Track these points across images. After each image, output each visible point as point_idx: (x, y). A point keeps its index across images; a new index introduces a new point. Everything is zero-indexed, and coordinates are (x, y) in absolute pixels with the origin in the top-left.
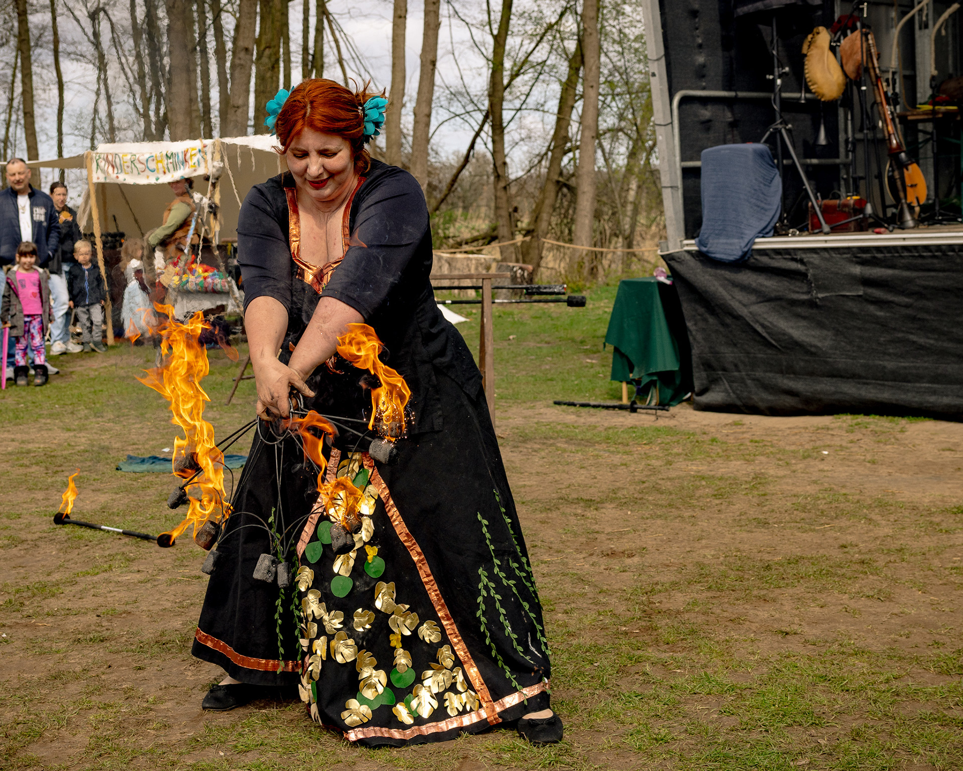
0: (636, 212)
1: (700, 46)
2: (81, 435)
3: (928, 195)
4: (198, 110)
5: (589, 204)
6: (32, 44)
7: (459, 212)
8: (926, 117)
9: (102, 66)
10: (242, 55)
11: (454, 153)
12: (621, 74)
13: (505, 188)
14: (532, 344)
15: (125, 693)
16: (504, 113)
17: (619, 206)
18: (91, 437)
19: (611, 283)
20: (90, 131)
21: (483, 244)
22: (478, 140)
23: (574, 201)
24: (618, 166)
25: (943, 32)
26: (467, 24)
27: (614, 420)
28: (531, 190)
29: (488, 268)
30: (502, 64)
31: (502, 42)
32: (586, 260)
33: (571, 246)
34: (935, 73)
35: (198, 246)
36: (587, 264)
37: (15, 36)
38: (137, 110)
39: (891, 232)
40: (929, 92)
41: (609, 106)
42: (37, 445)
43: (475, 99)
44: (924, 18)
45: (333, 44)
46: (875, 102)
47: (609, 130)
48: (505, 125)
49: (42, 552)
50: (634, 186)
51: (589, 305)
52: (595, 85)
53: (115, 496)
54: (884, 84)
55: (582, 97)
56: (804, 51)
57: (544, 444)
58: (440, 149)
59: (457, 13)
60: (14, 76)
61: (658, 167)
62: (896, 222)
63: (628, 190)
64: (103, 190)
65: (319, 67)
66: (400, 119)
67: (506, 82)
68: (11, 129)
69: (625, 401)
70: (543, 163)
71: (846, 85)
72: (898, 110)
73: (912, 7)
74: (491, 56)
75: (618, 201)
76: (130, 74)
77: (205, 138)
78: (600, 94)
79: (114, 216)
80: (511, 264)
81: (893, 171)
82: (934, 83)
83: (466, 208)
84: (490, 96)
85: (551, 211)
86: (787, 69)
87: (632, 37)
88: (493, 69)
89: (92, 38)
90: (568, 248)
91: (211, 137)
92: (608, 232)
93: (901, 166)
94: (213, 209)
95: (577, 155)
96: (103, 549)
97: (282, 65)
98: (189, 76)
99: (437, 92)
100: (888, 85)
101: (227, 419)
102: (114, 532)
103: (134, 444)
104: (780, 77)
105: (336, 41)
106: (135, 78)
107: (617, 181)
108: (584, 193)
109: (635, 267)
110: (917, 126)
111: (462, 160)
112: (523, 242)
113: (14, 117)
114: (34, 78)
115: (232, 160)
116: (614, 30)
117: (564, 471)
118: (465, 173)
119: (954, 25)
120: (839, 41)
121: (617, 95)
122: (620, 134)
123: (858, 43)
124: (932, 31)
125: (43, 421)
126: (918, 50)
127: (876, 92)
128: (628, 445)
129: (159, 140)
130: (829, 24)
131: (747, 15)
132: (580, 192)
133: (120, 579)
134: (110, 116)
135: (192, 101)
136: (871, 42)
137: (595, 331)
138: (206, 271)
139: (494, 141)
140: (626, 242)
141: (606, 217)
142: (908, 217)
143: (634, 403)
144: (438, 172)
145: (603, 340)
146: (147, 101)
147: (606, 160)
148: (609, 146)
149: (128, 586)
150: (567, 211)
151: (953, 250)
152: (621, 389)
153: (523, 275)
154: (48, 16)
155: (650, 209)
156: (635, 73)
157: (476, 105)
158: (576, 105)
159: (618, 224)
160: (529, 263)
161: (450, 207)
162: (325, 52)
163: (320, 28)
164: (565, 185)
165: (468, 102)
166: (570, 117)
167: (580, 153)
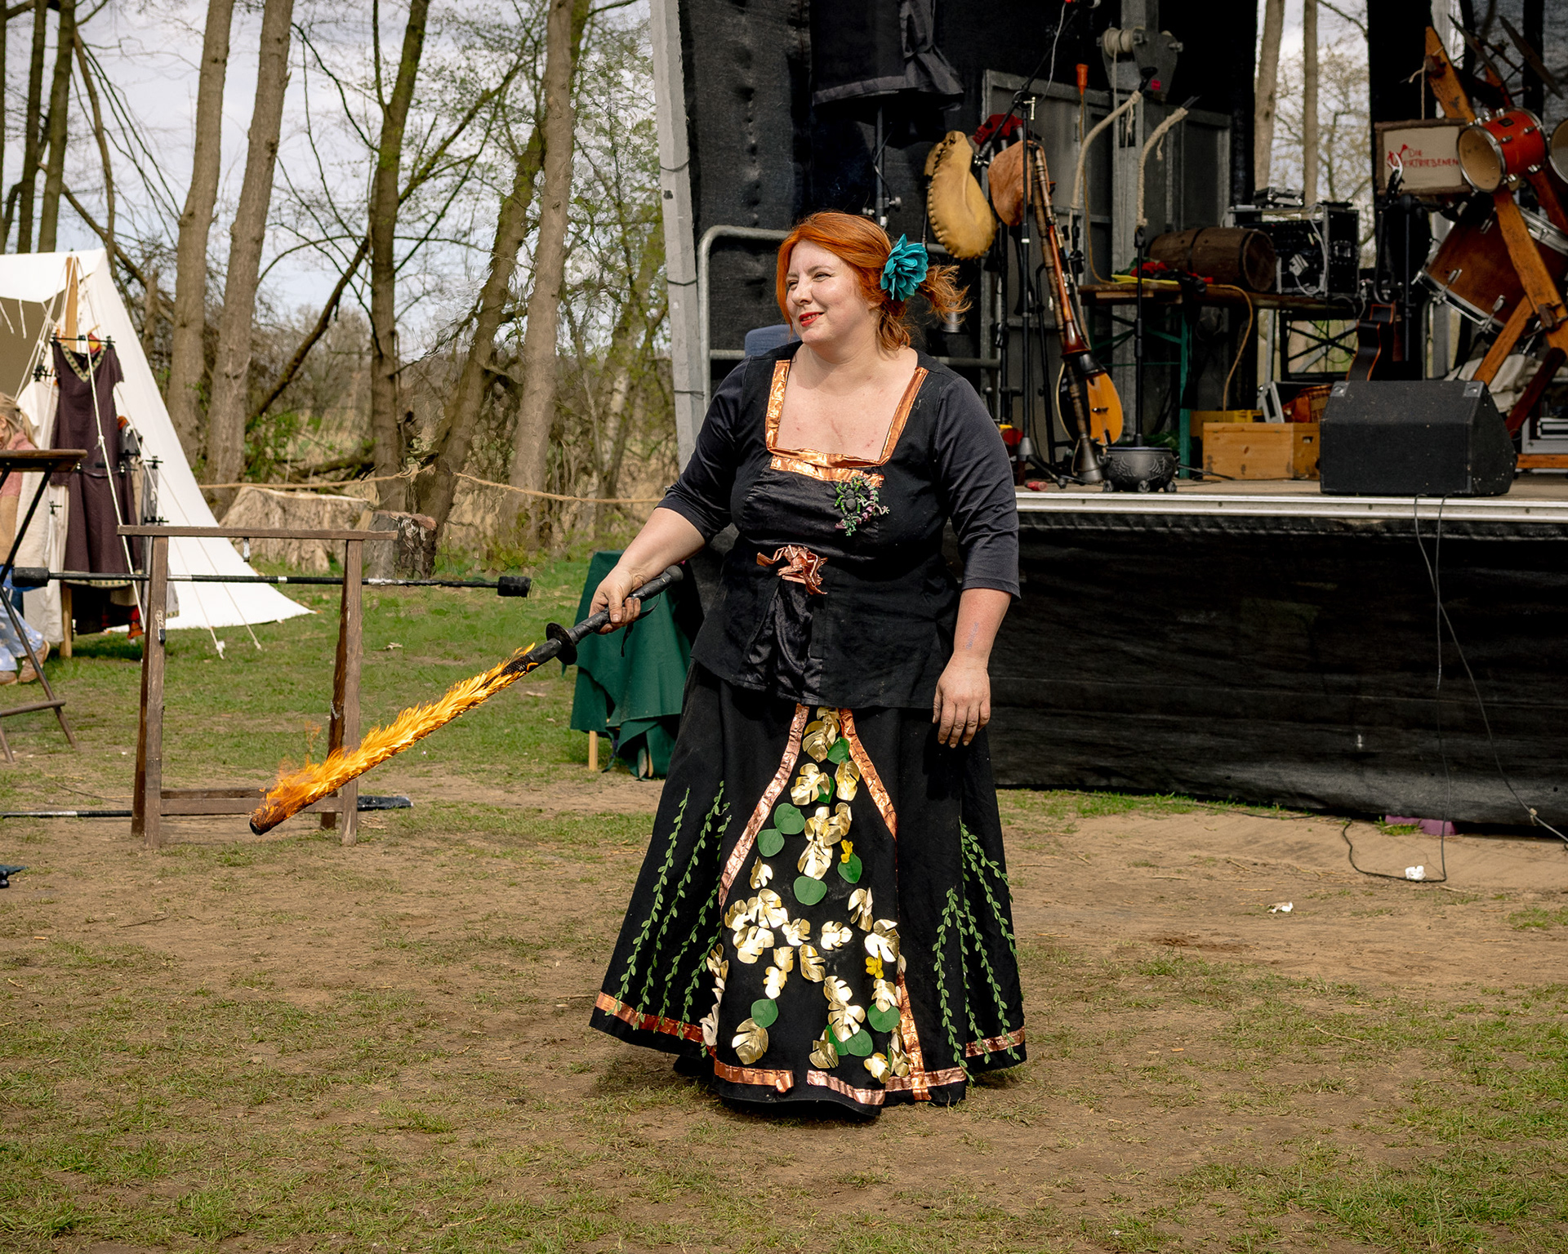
0: (624, 430)
1: (753, 150)
3: (1125, 428)
5: (541, 412)
7: (305, 416)
8: (1126, 296)
11: (299, 311)
12: (607, 189)
13: (391, 378)
14: (428, 660)
16: (397, 243)
17: (594, 419)
19: (575, 554)
21: (346, 478)
22: (348, 289)
23: (516, 405)
24: (596, 348)
25: (1159, 154)
26: (337, 81)
27: (573, 800)
28: (438, 383)
29: (355, 520)
30: (398, 158)
31: (398, 119)
32: (532, 513)
33: (510, 487)
34: (1144, 222)
39: (1062, 487)
40: (1134, 254)
43: (345, 216)
44: (1129, 130)
45: (86, 101)
46: (1043, 266)
47: (587, 284)
48: (396, 265)
50: (621, 384)
51: (536, 594)
52: (561, 203)
54: (1060, 236)
55: (536, 224)
56: (929, 171)
57: (445, 840)
58: (274, 303)
59: (319, 60)
61: (666, 355)
62: (1069, 471)
63: (610, 393)
65: (58, 139)
66: (206, 243)
67: (401, 188)
69: (593, 767)
70: (462, 336)
71: (996, 233)
72: (1081, 282)
73: (1111, 109)
74: (377, 144)
75: (593, 412)
78: (571, 220)
80: (398, 515)
81: (1069, 384)
82: (1141, 239)
83: (318, 411)
84: (371, 211)
85: (473, 422)
86: (898, 200)
87: (629, 125)
88: (379, 164)
90: (501, 491)
92: (574, 469)
93: (1083, 377)
95: (524, 326)
99: (277, 197)
100: (1066, 238)
104: (885, 212)
105: (92, 94)
107: (593, 374)
108: (534, 393)
109: (621, 530)
110: (1110, 310)
111: (316, 322)
112: (420, 476)
117: (479, 891)
118: (320, 346)
119: (1177, 144)
120: (987, 157)
122: (602, 293)
123: (1020, 163)
124: (1142, 151)
126: (1117, 182)
127: (1046, 247)
128: (595, 846)
130: (970, 127)
131: (834, 103)
132: (526, 393)
136: (1040, 163)
139: (374, 294)
140: (604, 485)
141: (571, 439)
142: (1091, 464)
144: (269, 341)
147: (575, 337)
148: (582, 314)
150: (502, 424)
151: (1165, 525)
152: (588, 744)
153: (418, 534)
155: (649, 426)
156: (633, 189)
157: (345, 227)
158: (527, 238)
159: (592, 450)
160: (429, 513)
161: (290, 406)
162: (70, 114)
163: (63, 70)
164: (500, 379)
165: (333, 220)
166: (515, 258)
167: (528, 323)
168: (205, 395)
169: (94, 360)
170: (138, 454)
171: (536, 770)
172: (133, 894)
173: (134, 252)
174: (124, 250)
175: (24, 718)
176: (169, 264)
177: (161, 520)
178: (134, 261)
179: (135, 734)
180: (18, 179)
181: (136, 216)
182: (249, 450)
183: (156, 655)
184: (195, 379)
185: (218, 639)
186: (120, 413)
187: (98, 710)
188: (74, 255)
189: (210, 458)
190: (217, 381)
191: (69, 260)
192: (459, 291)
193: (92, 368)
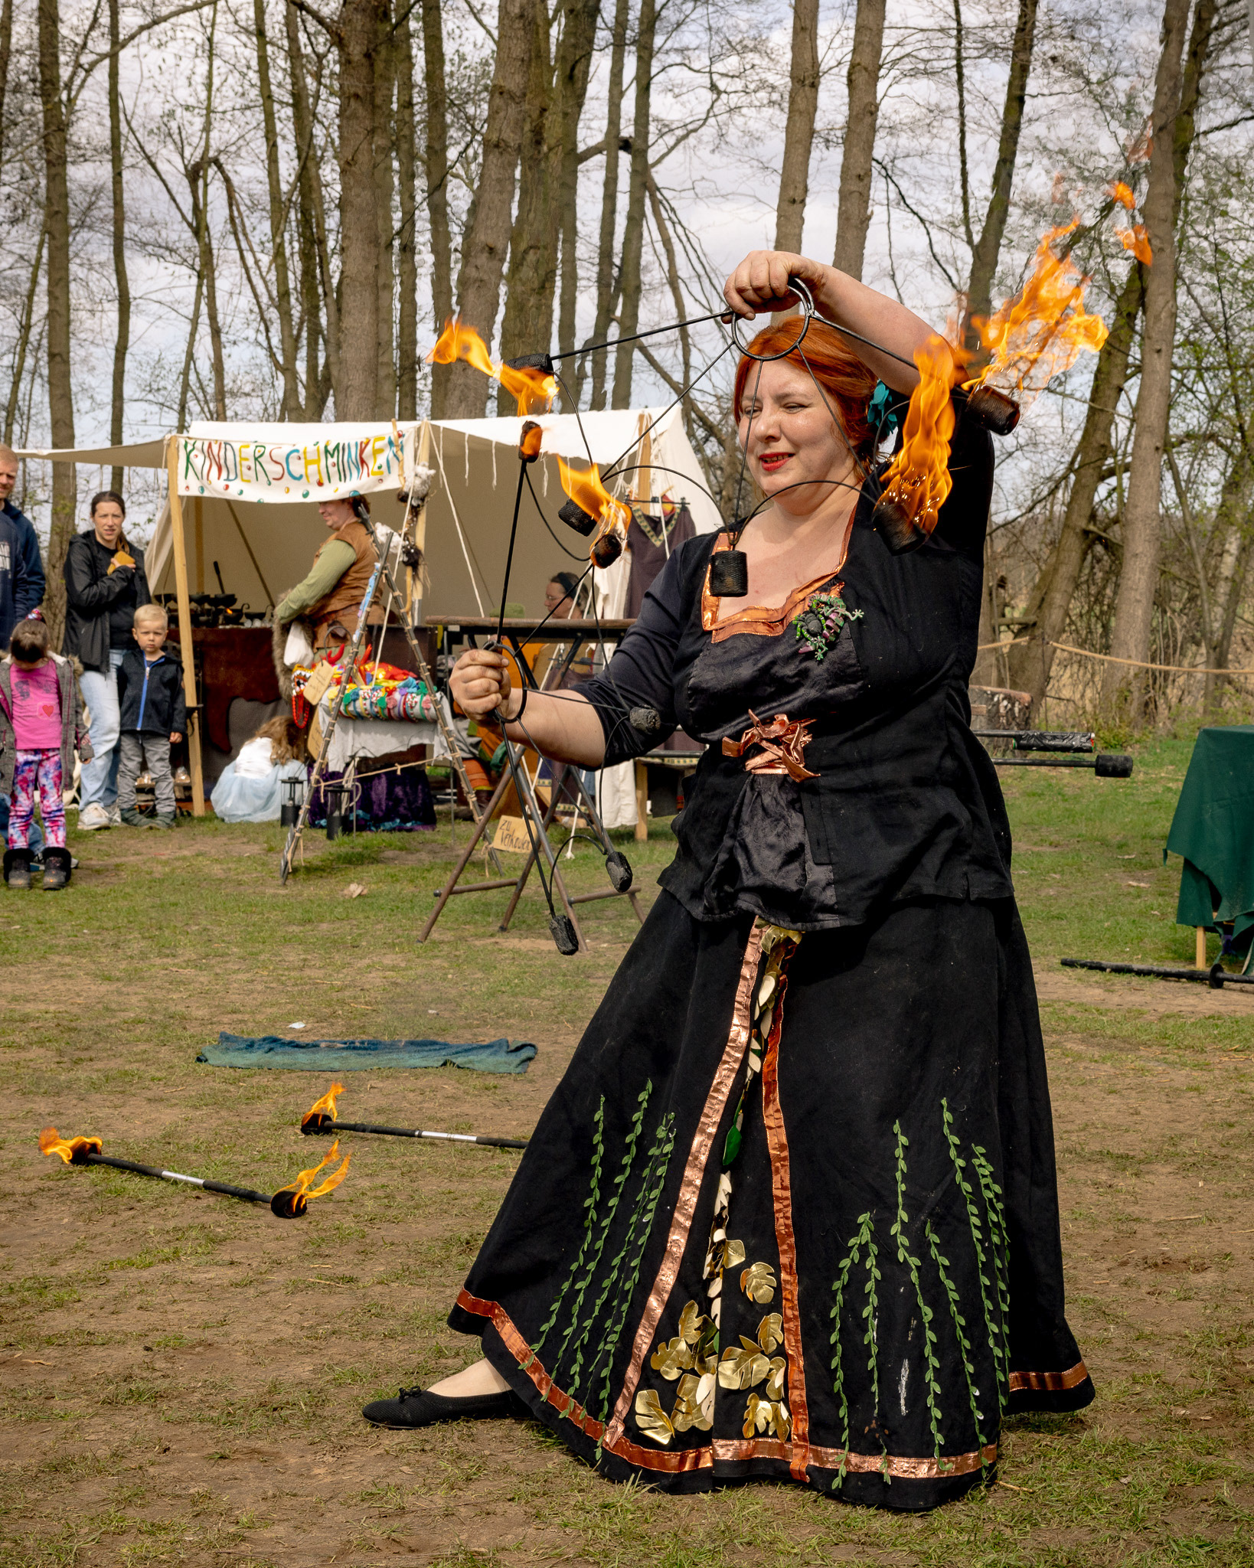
0: (1235, 597)
2: (130, 989)
4: (391, 364)
5: (1144, 577)
6: (73, 222)
9: (206, 272)
10: (483, 259)
12: (1215, 330)
14: (1024, 846)
15: (194, 1504)
17: (1203, 584)
18: (150, 995)
19: (1181, 732)
20: (176, 395)
23: (1115, 572)
24: (1204, 505)
26: (922, 220)
27: (1179, 1001)
28: (1034, 546)
30: (987, 301)
31: (988, 259)
32: (1135, 686)
33: (1108, 658)
35: (380, 628)
36: (1136, 694)
37: (38, 204)
38: (272, 355)
41: (1190, 390)
42: (43, 1007)
45: (659, 246)
47: (1189, 436)
49: (42, 1218)
50: (1233, 546)
51: (1138, 775)
52: (1164, 348)
53: (191, 1114)
55: (1139, 369)
59: (903, 198)
60: (34, 281)
63: (1220, 555)
64: (197, 509)
65: (631, 289)
68: (23, 386)
69: (1201, 965)
70: (1060, 494)
74: (966, 288)
75: (1201, 576)
76: (261, 288)
77: (401, 418)
78: (1175, 367)
79: (216, 564)
80: (989, 689)
85: (1070, 590)
87: (1239, 259)
88: (967, 309)
89: (190, 216)
90: (1102, 662)
91: (413, 416)
92: (1180, 639)
94: (413, 559)
95: (1126, 483)
96: (164, 1217)
97: (559, 283)
98: (377, 298)
101: (420, 970)
102: (186, 1183)
103: (234, 1012)
105: (667, 243)
106: (271, 298)
107: (1201, 536)
108: (1135, 555)
109: (1231, 704)
112: (1012, 646)
113: (29, 362)
114: (73, 286)
115: (453, 462)
116: (1205, 244)
117: (1076, 1097)
121: (1207, 369)
122: (1211, 444)
125: (57, 959)
128: (1203, 1051)
129: (311, 420)
132: (1128, 555)
133: (194, 1277)
134: (218, 367)
135: (380, 345)
137: (1147, 825)
138: (392, 677)
140: (1213, 656)
141: (1178, 606)
143: (1217, 968)
145: (1163, 844)
146: (291, 344)
147: (1181, 494)
148: (1187, 468)
149: (210, 1292)
150: (1100, 593)
152: (1195, 941)
153: (1012, 710)
154: (105, 171)
156: (1243, 330)
158: (1127, 386)
159: (1199, 619)
160: (1024, 688)
162: (643, 263)
163: (637, 216)
164: (1099, 538)
166: (1114, 408)
167: (1130, 478)
169: (667, 523)
173: (711, 409)
174: (701, 407)
175: (598, 904)
178: (711, 418)
180: (591, 334)
188: (647, 412)
191: (641, 417)
192: (1053, 443)
193: (665, 533)
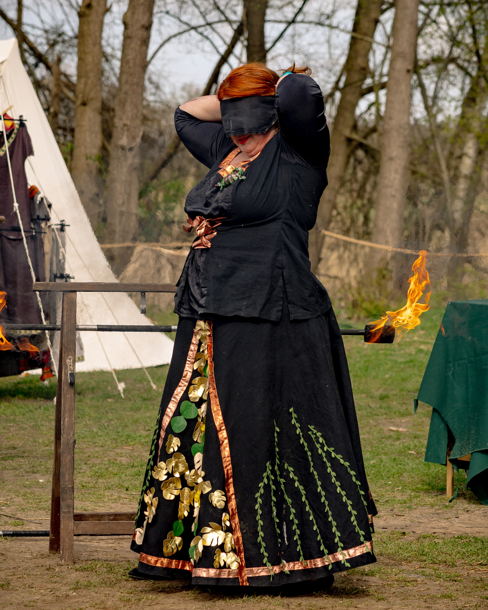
5: (398, 176)
11: (183, 89)
17: (446, 181)
23: (374, 171)
24: (447, 118)
27: (433, 525)
32: (392, 266)
36: (392, 272)
41: (434, 21)
47: (435, 60)
48: (268, 46)
50: (470, 148)
51: (397, 340)
55: (392, 5)
58: (162, 82)
63: (460, 157)
66: (101, 30)
70: (328, 108)
75: (446, 176)
90: (363, 247)
92: (428, 226)
108: (391, 159)
109: (469, 279)
121: (449, 5)
122: (451, 67)
128: (453, 565)
132: (384, 159)
137: (404, 380)
140: (455, 240)
141: (425, 199)
144: (157, 116)
145: (415, 396)
147: (427, 108)
150: (363, 188)
152: (445, 475)
157: (222, 13)
159: (444, 209)
161: (176, 174)
164: (361, 145)
165: (211, 7)
166: (372, 36)
167: (387, 94)
168: (103, 167)
169: (8, 137)
170: (47, 219)
171: (399, 497)
172: (51, 603)
173: (40, 40)
174: (31, 38)
176: (70, 50)
177: (68, 277)
178: (40, 48)
179: (51, 464)
181: (41, 8)
182: (142, 213)
183: (67, 393)
184: (95, 151)
185: (120, 381)
186: (31, 182)
187: (19, 443)
189: (109, 220)
190: (114, 153)
192: (322, 66)
193: (7, 144)
